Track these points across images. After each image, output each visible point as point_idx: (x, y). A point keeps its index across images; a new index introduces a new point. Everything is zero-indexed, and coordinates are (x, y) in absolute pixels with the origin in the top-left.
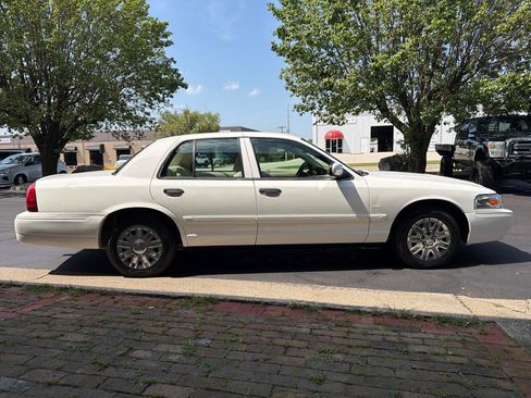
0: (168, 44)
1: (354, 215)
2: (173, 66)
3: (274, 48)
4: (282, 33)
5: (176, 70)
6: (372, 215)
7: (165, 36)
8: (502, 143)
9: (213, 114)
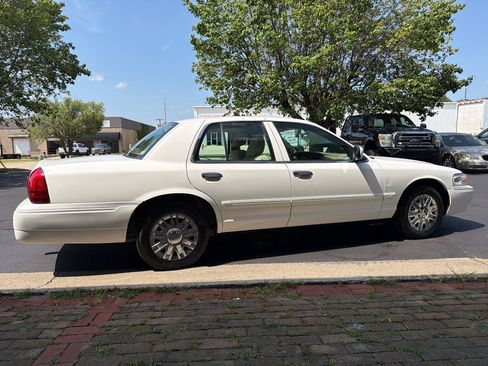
0: (66, 28)
1: (372, 195)
2: (71, 51)
3: (194, 41)
4: (201, 29)
5: (75, 56)
6: (385, 194)
7: (62, 19)
8: (389, 135)
9: (97, 103)
